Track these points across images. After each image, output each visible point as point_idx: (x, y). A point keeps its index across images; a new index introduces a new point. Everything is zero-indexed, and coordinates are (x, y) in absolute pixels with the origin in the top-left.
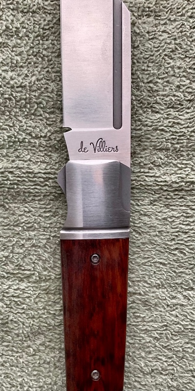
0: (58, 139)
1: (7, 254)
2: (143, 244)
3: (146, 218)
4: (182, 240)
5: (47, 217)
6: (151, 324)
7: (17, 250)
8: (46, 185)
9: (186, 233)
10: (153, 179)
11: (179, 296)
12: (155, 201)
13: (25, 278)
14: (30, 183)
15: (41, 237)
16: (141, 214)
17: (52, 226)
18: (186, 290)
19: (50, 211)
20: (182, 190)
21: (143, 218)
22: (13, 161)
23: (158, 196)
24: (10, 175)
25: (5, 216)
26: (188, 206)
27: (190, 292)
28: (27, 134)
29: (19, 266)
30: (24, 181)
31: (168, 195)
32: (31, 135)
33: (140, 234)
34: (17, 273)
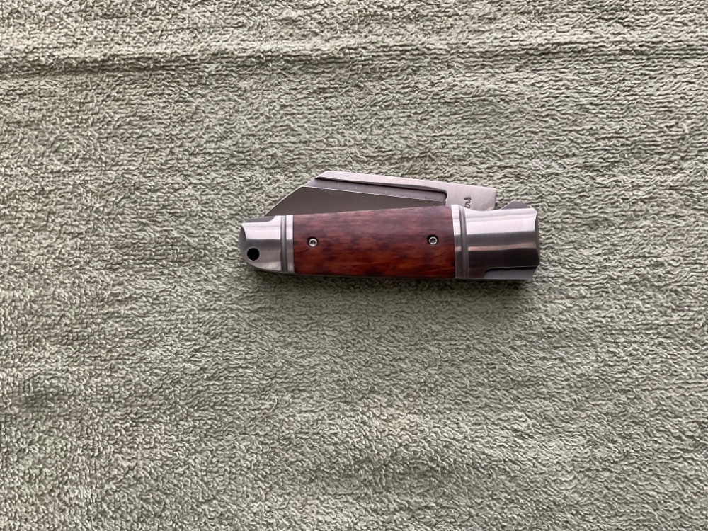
0: (412, 9)
1: (365, 137)
2: (512, 113)
3: (513, 85)
4: (553, 105)
5: (406, 93)
6: (525, 197)
7: (376, 131)
8: (403, 58)
9: (556, 98)
10: (518, 43)
11: (554, 164)
12: (521, 67)
13: (386, 160)
14: (385, 58)
15: (401, 115)
16: (508, 82)
17: (412, 102)
18: (561, 157)
19: (408, 87)
20: (549, 53)
21: (509, 85)
22: (366, 36)
23: (523, 61)
24: (363, 50)
25: (360, 96)
26: (556, 69)
27: (566, 160)
28: (379, 6)
29: (379, 149)
30: (379, 56)
31: (535, 59)
32: (383, 7)
33: (508, 103)
34: (378, 156)
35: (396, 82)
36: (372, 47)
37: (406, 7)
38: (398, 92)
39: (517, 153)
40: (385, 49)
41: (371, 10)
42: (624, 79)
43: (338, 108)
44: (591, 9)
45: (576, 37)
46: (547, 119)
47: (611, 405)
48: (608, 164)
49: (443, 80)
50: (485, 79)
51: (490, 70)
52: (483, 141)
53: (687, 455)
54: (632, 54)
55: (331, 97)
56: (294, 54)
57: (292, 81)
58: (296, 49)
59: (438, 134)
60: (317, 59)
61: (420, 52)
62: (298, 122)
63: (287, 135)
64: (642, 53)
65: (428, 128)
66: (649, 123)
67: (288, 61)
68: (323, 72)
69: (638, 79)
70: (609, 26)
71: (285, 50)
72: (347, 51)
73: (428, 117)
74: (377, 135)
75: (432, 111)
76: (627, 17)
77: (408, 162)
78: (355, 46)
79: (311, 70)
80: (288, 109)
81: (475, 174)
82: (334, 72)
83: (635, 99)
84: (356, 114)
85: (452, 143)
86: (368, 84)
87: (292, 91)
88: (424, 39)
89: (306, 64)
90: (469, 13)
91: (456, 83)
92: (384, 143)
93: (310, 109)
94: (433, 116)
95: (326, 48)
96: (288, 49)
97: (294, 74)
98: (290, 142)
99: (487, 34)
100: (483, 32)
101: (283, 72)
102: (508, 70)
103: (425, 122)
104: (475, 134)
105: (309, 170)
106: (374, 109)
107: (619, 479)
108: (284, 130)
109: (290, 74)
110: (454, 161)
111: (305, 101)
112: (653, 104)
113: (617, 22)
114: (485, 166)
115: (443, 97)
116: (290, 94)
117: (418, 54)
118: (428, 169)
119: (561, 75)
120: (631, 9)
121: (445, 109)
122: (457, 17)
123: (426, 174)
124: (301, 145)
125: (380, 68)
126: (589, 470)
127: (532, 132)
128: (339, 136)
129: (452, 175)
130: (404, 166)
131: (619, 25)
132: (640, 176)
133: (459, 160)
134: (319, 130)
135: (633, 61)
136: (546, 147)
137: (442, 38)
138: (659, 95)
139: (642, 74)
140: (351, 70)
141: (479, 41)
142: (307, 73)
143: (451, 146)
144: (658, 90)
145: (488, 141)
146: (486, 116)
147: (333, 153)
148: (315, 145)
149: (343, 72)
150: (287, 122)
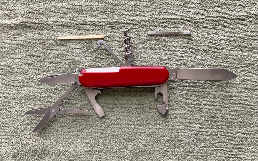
35: (37, 33)
36: (29, 22)
37: (40, 10)
38: (37, 36)
39: (73, 55)
40: (34, 23)
41: (29, 11)
42: (106, 33)
43: (18, 40)
44: (97, 11)
45: (92, 20)
46: (82, 45)
47: (99, 134)
48: (100, 59)
49: (51, 33)
50: (64, 32)
51: (66, 29)
52: (63, 51)
53: (122, 150)
54: (109, 25)
55: (16, 37)
56: (6, 24)
57: (5, 32)
58: (6, 23)
59: (49, 49)
60: (13, 26)
61: (44, 24)
62: (6, 45)
63: (2, 49)
64: (112, 24)
65: (46, 47)
66: (113, 46)
67: (4, 26)
68: (15, 30)
69: (111, 33)
70: (103, 16)
71: (3, 23)
72: (22, 23)
73: (46, 44)
74: (30, 49)
75: (47, 42)
76: (108, 13)
77: (39, 57)
78: (24, 22)
79: (11, 29)
80: (3, 41)
81: (60, 62)
82: (18, 30)
83: (110, 39)
84: (24, 42)
85: (53, 52)
86: (28, 33)
87: (5, 36)
88: (46, 20)
89: (9, 27)
90: (60, 12)
91: (55, 33)
92: (32, 51)
93: (10, 41)
94: (48, 43)
95: (16, 22)
96: (4, 23)
97: (6, 30)
98: (3, 51)
99: (65, 19)
100: (64, 18)
101: (2, 30)
102: (71, 30)
103: (45, 45)
104: (60, 49)
105: (9, 60)
106: (29, 41)
107: (100, 157)
108: (2, 47)
109: (5, 30)
110: (54, 57)
111: (8, 38)
112: (115, 41)
113: (105, 15)
114: (63, 59)
115: (51, 38)
116: (4, 36)
117: (44, 25)
118: (46, 60)
119: (87, 31)
120: (109, 11)
121: (51, 41)
122: (56, 13)
123: (45, 61)
124: (7, 52)
125: (32, 29)
126: (91, 154)
127: (78, 48)
128: (19, 49)
129: (53, 62)
130: (38, 59)
131: (106, 16)
132: (110, 63)
133: (55, 57)
134: (12, 47)
135: (109, 27)
136: (82, 53)
137: (51, 20)
138: (117, 38)
139: (112, 31)
140: (23, 29)
141: (62, 21)
142: (10, 30)
143: (53, 53)
144: (117, 36)
145: (64, 51)
146: (64, 44)
147: (16, 54)
148: (11, 52)
149: (21, 30)
150: (3, 45)
